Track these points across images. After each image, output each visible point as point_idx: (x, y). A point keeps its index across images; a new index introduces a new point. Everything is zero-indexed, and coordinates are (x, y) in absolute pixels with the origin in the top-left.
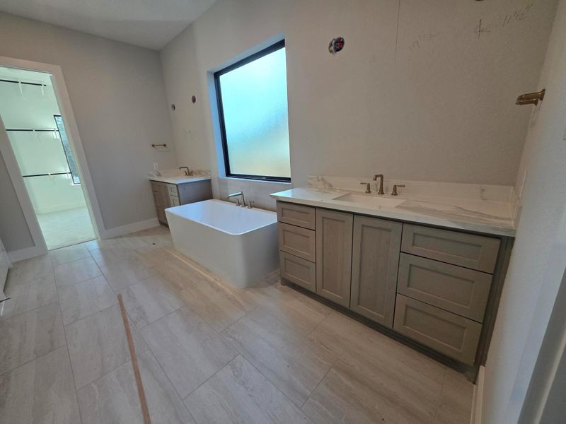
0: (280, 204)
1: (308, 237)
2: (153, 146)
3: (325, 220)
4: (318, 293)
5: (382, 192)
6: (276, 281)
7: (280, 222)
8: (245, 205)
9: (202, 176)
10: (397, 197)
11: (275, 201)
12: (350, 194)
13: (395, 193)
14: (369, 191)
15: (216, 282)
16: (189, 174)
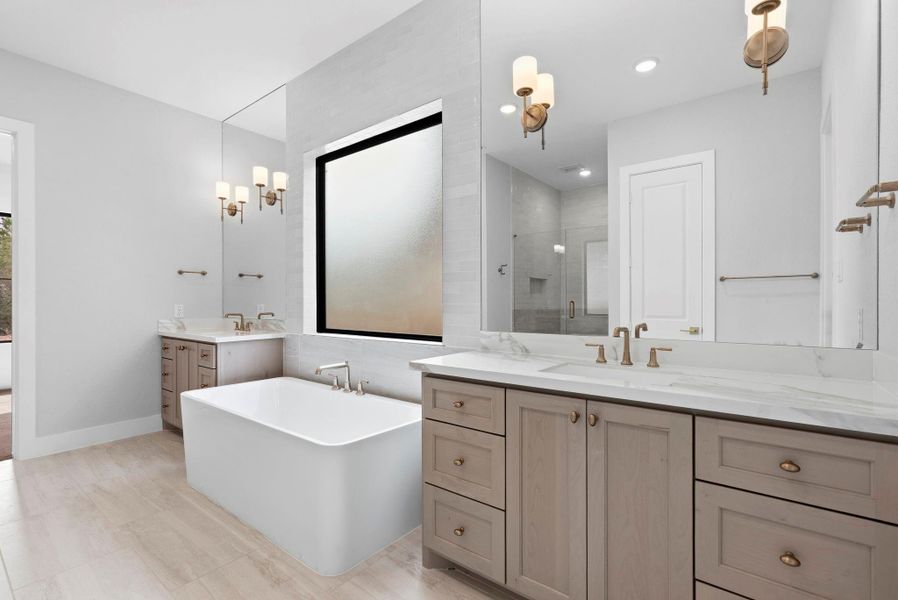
0: (430, 380)
1: (490, 451)
2: (180, 273)
3: (525, 413)
4: (511, 585)
5: (627, 360)
6: (412, 557)
7: (427, 418)
8: (352, 388)
9: (270, 331)
10: (660, 369)
11: (418, 375)
12: (567, 364)
13: (653, 363)
14: (602, 359)
15: (274, 560)
16: (243, 328)
